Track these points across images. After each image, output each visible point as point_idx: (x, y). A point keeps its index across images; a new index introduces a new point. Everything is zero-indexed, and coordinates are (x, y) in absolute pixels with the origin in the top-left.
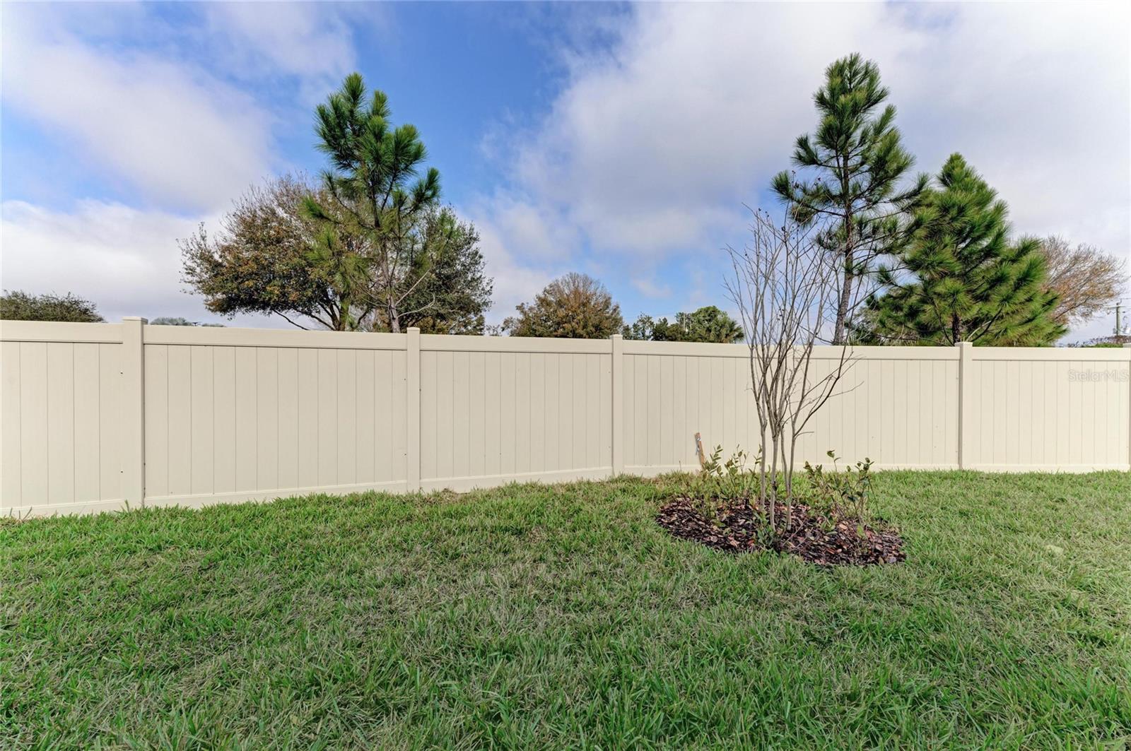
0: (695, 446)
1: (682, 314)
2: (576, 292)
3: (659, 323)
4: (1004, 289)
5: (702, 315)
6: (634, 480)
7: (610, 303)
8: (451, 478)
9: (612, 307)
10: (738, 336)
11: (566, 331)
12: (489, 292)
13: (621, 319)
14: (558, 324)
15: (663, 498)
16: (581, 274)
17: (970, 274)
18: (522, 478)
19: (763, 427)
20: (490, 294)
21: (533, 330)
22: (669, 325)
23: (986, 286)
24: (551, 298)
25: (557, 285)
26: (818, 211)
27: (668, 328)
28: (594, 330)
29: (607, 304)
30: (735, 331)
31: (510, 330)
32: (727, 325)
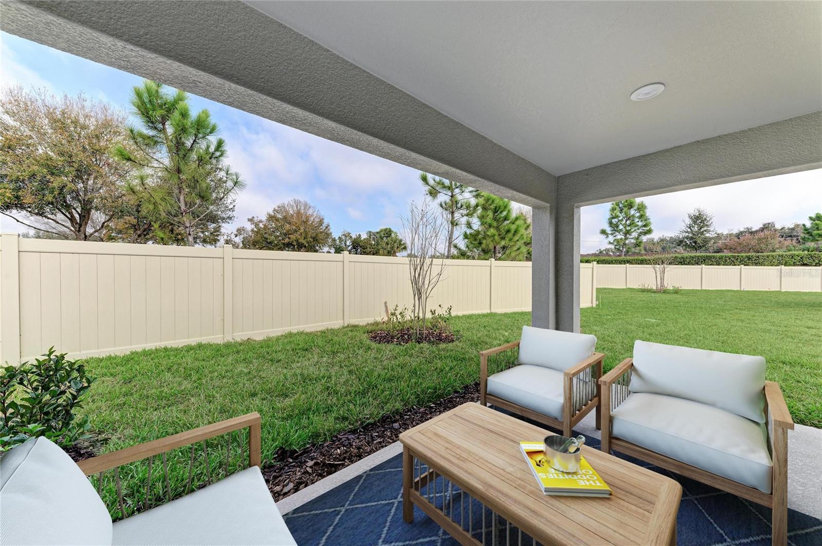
0: (385, 308)
1: (370, 232)
2: (299, 213)
3: (355, 237)
4: (510, 235)
5: (382, 233)
6: (355, 326)
7: (323, 223)
8: (252, 332)
9: (324, 225)
10: (404, 248)
11: (291, 240)
12: (232, 210)
13: (331, 233)
14: (285, 234)
15: (371, 332)
16: (302, 200)
17: (500, 227)
18: (294, 329)
19: (415, 295)
20: (233, 211)
21: (265, 238)
22: (362, 239)
23: (504, 234)
24: (279, 216)
25: (284, 207)
26: (440, 192)
27: (362, 241)
28: (312, 240)
29: (321, 222)
30: (402, 245)
31: (242, 236)
32: (398, 241)
